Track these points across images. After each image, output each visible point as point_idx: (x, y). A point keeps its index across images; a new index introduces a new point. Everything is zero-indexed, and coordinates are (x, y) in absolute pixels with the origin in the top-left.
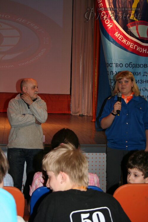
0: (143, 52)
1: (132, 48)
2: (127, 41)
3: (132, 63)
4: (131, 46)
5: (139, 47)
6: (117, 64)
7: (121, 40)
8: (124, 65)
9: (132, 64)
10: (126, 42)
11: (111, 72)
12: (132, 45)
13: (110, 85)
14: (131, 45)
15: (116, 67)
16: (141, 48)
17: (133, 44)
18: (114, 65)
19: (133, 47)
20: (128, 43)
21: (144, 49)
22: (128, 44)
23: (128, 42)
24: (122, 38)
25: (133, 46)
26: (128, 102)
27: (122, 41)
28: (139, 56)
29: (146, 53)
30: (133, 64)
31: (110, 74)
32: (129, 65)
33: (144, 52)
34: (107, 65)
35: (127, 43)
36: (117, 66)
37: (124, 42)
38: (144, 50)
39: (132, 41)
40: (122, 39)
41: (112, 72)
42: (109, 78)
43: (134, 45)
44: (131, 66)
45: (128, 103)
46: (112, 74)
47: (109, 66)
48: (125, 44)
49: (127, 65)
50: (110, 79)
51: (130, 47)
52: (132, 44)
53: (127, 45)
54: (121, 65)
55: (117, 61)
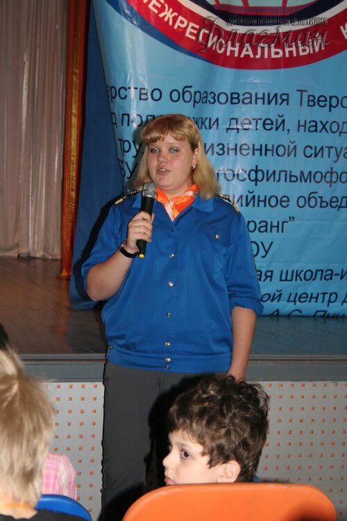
0: (228, 54)
1: (194, 38)
2: (175, 14)
3: (191, 87)
4: (191, 33)
6: (143, 91)
7: (156, 11)
8: (166, 95)
9: (192, 90)
10: (175, 19)
11: (123, 115)
12: (193, 28)
13: (119, 158)
14: (189, 30)
15: (140, 99)
17: (197, 27)
18: (133, 94)
19: (197, 36)
20: (182, 23)
22: (179, 27)
23: (180, 18)
24: (159, 6)
25: (195, 32)
26: (177, 214)
27: (161, 15)
28: (215, 66)
29: (236, 55)
30: (195, 93)
31: (119, 122)
32: (184, 93)
33: (233, 52)
34: (109, 93)
35: (178, 23)
36: (143, 97)
37: (166, 19)
38: (230, 48)
39: (192, 16)
40: (162, 9)
41: (128, 115)
42: (117, 138)
43: (199, 30)
44: (187, 96)
45: (179, 219)
46: (125, 122)
47: (117, 97)
48: (171, 23)
49: (175, 96)
50: (121, 140)
51: (187, 34)
52: (191, 24)
53: (176, 27)
54: (156, 95)
55: (141, 79)
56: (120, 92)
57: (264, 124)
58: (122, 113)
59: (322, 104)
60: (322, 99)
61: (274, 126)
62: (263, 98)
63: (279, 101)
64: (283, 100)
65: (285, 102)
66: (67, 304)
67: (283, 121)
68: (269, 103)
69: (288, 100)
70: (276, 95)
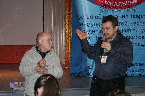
5: (107, 1)
6: (88, 17)
8: (94, 17)
9: (101, 16)
16: (108, 1)
18: (85, 17)
21: (111, 2)
31: (81, 25)
32: (99, 17)
34: (78, 17)
36: (88, 18)
41: (84, 23)
44: (100, 17)
46: (83, 25)
49: (97, 17)
50: (82, 30)
51: (99, 1)
54: (92, 17)
55: (87, 13)
56: (81, 17)
57: (121, 24)
58: (82, 22)
59: (137, 17)
60: (137, 16)
61: (124, 24)
62: (121, 17)
63: (125, 17)
64: (127, 17)
65: (127, 18)
66: (70, 75)
67: (127, 23)
68: (123, 18)
69: (128, 17)
70: (124, 16)
